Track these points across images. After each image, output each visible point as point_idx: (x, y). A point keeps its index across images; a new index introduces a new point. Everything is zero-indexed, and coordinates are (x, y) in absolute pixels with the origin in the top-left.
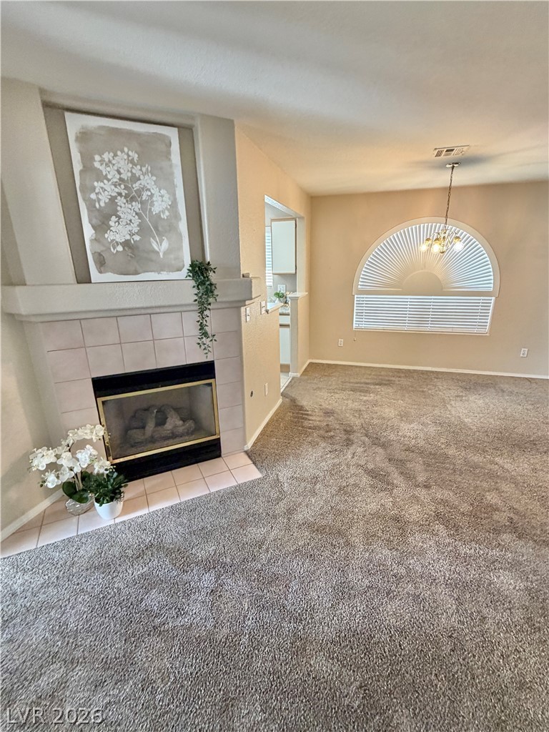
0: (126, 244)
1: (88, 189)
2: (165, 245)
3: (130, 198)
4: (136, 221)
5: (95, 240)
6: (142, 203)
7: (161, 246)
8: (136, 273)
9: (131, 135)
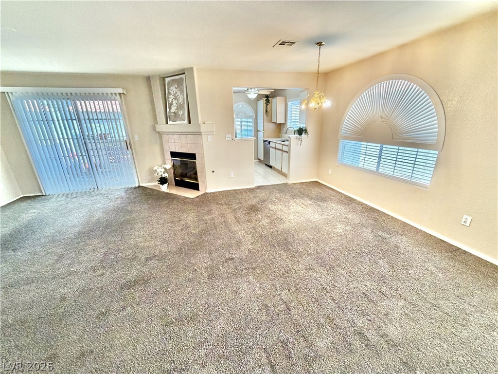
0: (174, 113)
1: (169, 98)
2: (182, 112)
3: (175, 99)
4: (176, 106)
5: (169, 112)
6: (178, 100)
7: (181, 113)
8: (175, 121)
9: (176, 80)
